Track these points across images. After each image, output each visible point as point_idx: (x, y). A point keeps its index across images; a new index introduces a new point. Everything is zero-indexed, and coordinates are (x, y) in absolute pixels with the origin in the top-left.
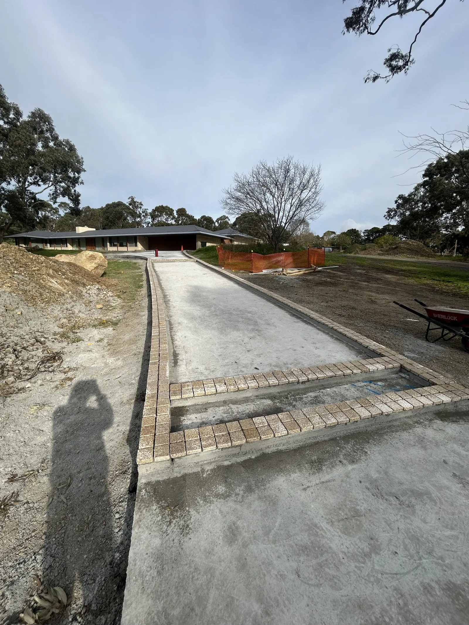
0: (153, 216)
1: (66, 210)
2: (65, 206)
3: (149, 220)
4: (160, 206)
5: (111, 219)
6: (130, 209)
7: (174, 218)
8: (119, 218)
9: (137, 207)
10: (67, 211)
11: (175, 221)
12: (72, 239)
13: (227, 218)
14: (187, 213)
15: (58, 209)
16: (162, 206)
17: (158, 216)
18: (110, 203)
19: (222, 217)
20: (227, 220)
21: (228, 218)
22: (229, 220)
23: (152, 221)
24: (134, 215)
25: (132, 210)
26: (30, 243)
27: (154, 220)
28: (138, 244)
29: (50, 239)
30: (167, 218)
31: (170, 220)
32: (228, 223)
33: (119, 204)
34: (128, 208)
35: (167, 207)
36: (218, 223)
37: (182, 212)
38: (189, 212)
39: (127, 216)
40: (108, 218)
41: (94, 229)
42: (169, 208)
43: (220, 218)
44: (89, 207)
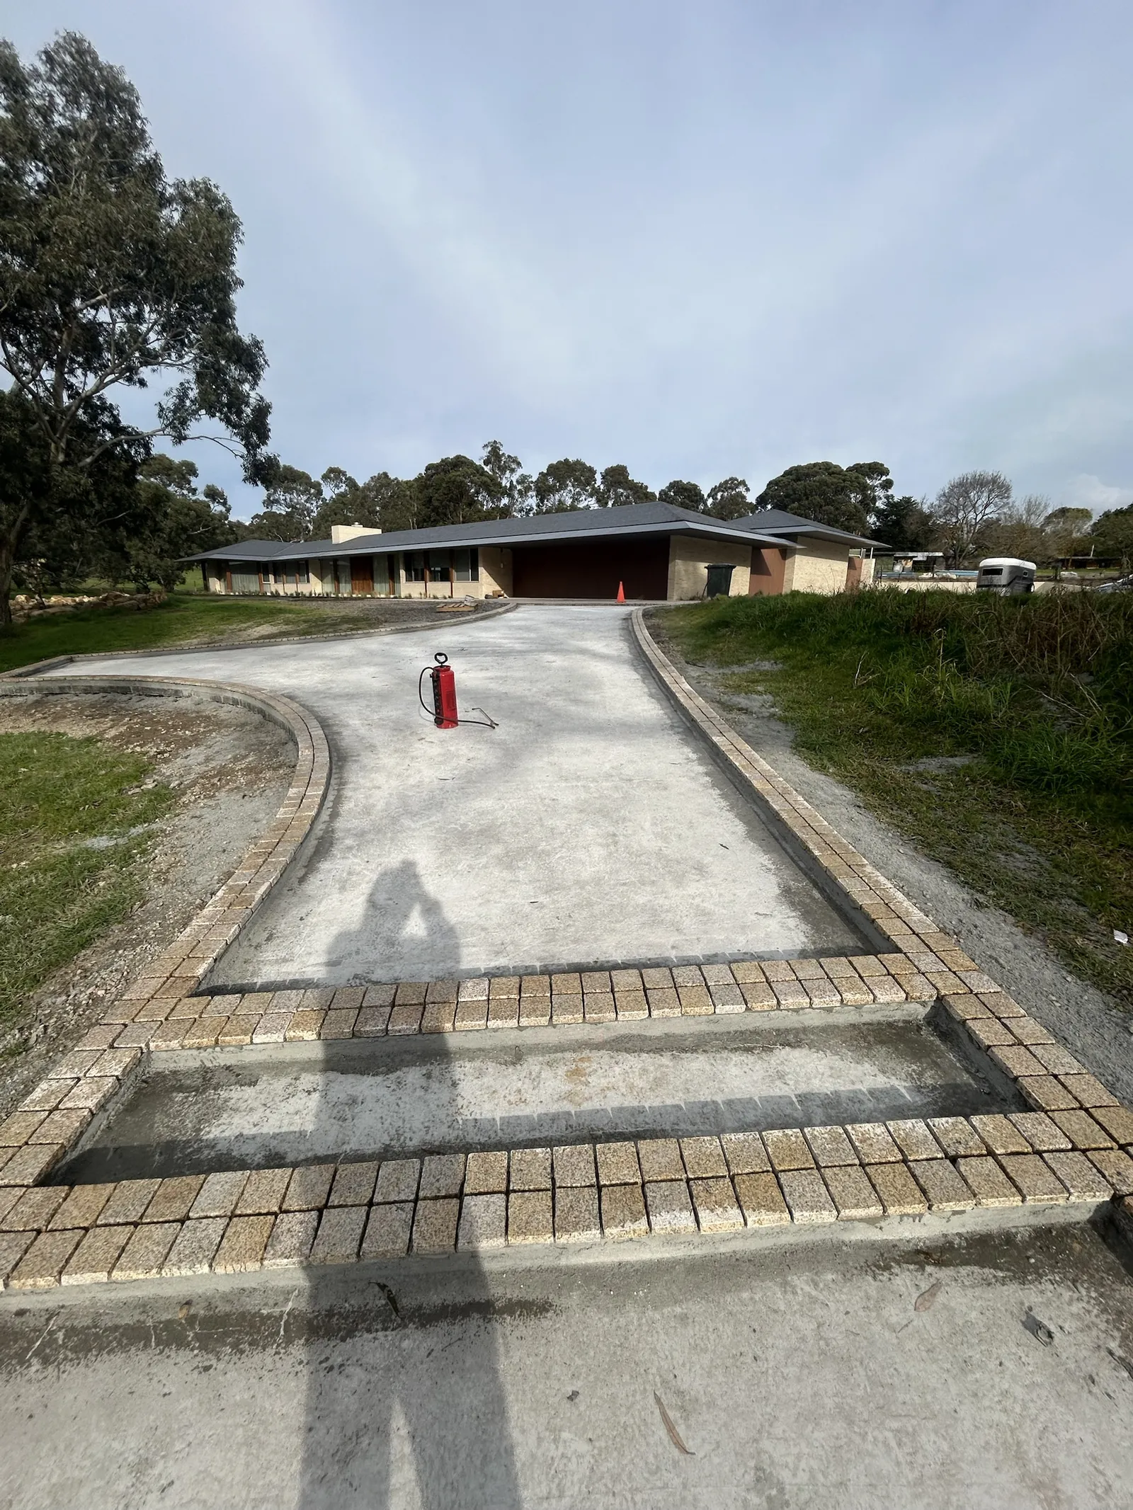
0: (543, 490)
1: (337, 486)
2: (337, 477)
3: (532, 501)
4: (560, 462)
5: (436, 504)
6: (483, 473)
7: (595, 492)
8: (457, 500)
9: (503, 470)
10: (342, 490)
11: (598, 501)
12: (321, 560)
13: (743, 483)
14: (630, 478)
15: (320, 484)
16: (566, 460)
17: (552, 490)
18: (437, 461)
19: (726, 482)
20: (741, 489)
21: (746, 485)
22: (748, 490)
23: (538, 506)
24: (494, 490)
25: (489, 476)
26: (228, 574)
27: (542, 503)
28: (482, 571)
29: (274, 563)
30: (578, 494)
31: (583, 497)
32: (744, 497)
33: (459, 462)
34: (479, 471)
35: (578, 462)
36: (715, 499)
37: (617, 476)
38: (635, 476)
39: (477, 493)
40: (430, 500)
41: (378, 531)
42: (583, 465)
43: (721, 485)
44: (385, 475)
